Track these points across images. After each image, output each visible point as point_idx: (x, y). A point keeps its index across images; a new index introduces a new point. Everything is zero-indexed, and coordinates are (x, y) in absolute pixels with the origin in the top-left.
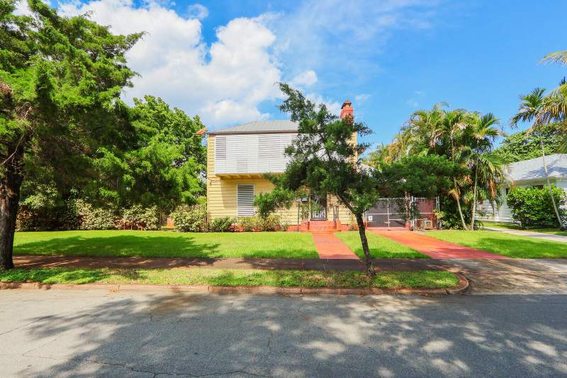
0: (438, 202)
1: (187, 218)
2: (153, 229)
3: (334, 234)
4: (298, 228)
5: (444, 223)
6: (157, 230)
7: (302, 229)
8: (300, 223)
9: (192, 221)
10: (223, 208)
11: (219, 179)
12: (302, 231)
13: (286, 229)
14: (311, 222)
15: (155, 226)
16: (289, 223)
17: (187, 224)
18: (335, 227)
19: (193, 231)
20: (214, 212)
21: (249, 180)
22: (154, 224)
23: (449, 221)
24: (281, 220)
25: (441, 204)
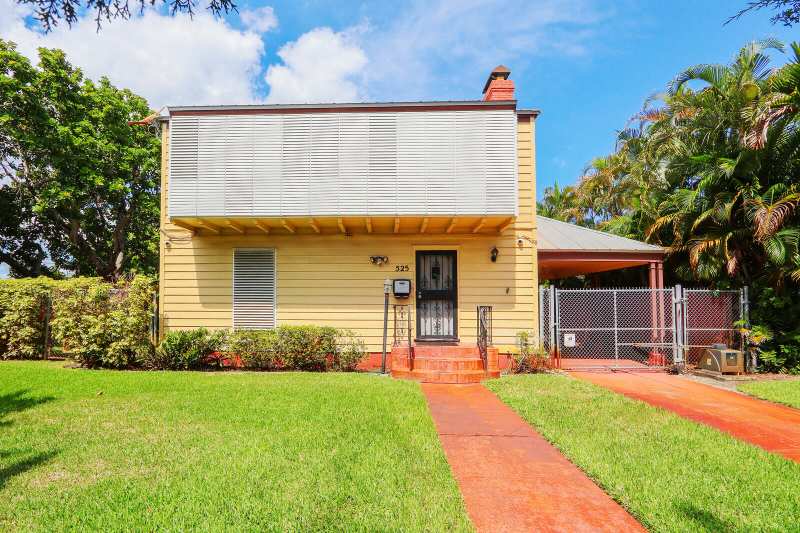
0: (743, 301)
1: (93, 331)
2: (26, 357)
3: (484, 383)
4: (383, 363)
5: (766, 356)
6: (34, 358)
7: (395, 366)
8: (389, 349)
9: (105, 341)
10: (199, 307)
11: (188, 234)
12: (395, 373)
13: (351, 364)
14: (418, 349)
15: (28, 349)
16: (360, 349)
17: (94, 347)
18: (483, 364)
19: (112, 367)
20: (174, 315)
21: (263, 239)
22: (25, 342)
23: (778, 350)
24: (338, 340)
25: (753, 306)
